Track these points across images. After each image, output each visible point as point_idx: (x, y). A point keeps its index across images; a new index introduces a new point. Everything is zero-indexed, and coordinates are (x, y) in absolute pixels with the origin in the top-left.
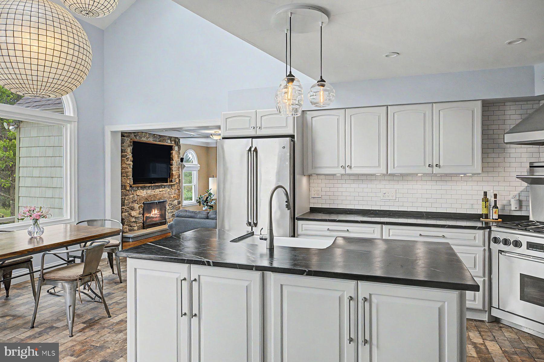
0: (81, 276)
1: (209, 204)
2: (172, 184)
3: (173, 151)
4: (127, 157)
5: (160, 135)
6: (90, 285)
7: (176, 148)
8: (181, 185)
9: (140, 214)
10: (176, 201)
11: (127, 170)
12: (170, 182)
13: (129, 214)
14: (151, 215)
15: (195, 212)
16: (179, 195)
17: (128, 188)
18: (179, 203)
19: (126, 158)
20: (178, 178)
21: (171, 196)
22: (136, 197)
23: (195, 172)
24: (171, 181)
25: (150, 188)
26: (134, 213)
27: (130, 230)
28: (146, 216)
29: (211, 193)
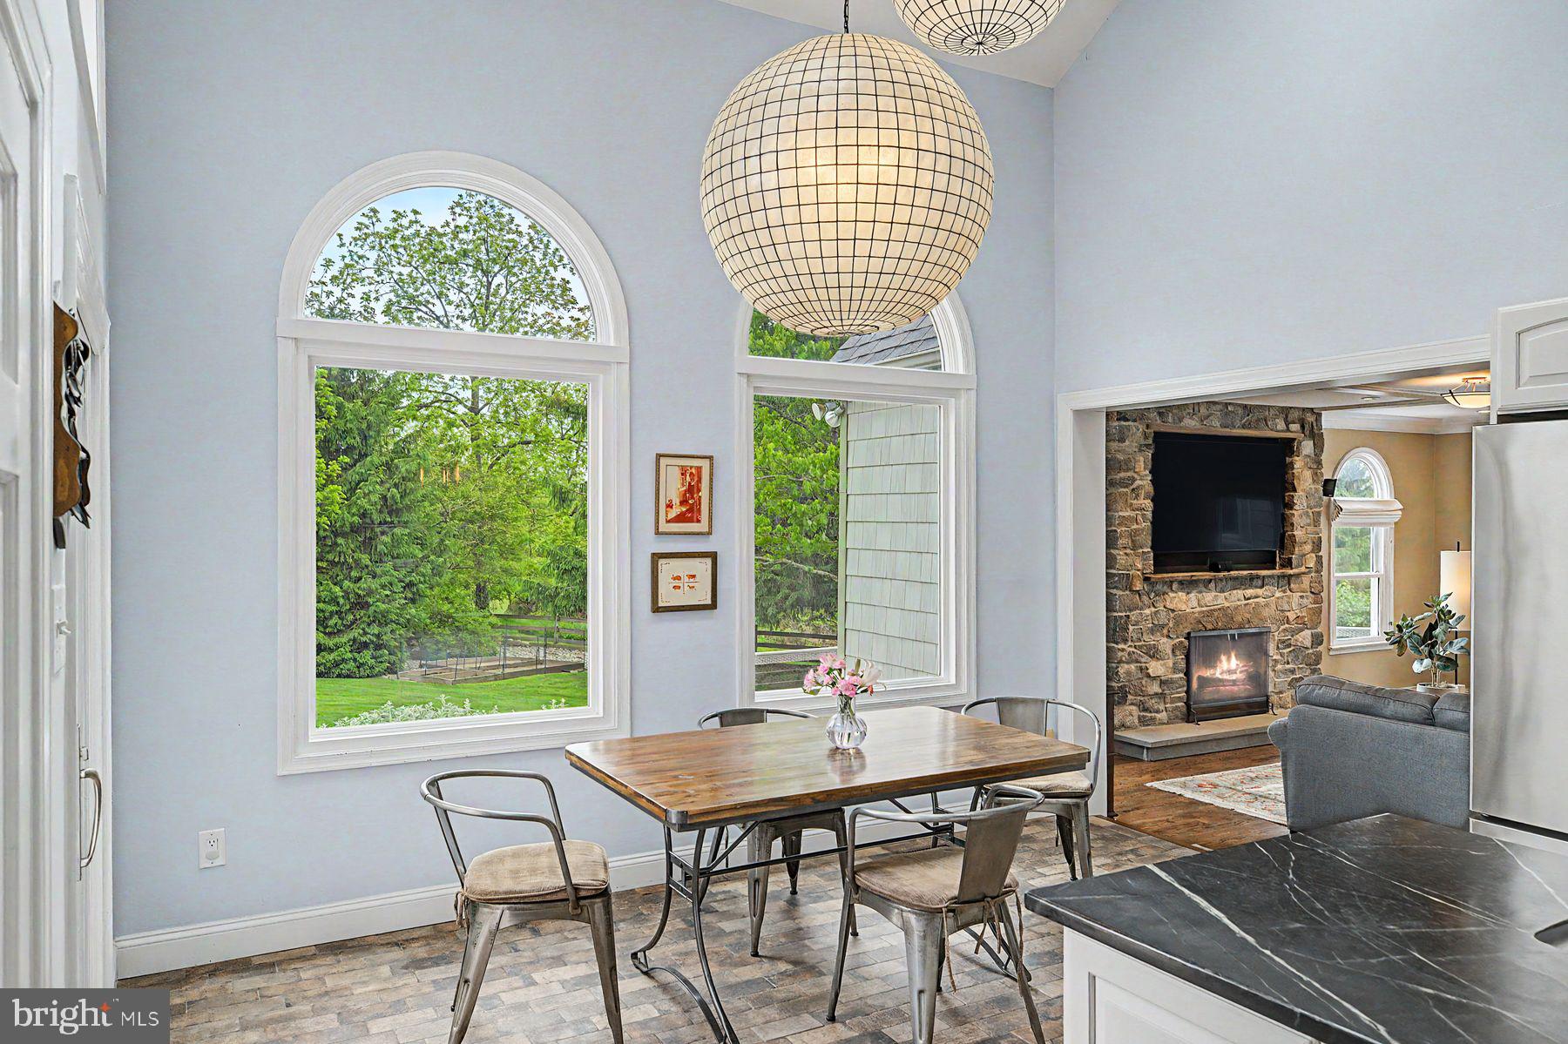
0: (955, 903)
1: (1439, 650)
2: (1291, 572)
3: (1296, 458)
4: (1134, 486)
5: (1246, 406)
6: (982, 934)
7: (1307, 447)
8: (1325, 579)
9: (1175, 670)
10: (1307, 633)
11: (1135, 526)
12: (1282, 566)
13: (1141, 669)
14: (1218, 675)
15: (1376, 693)
16: (1317, 612)
17: (1138, 586)
18: (1318, 640)
19: (1132, 487)
20: (1312, 551)
21: (1288, 614)
22: (1163, 614)
23: (1382, 529)
24: (1288, 563)
25: (1212, 585)
26: (1156, 668)
27: (1143, 722)
28: (1199, 677)
29: (1450, 612)
